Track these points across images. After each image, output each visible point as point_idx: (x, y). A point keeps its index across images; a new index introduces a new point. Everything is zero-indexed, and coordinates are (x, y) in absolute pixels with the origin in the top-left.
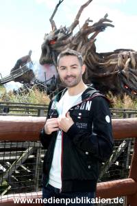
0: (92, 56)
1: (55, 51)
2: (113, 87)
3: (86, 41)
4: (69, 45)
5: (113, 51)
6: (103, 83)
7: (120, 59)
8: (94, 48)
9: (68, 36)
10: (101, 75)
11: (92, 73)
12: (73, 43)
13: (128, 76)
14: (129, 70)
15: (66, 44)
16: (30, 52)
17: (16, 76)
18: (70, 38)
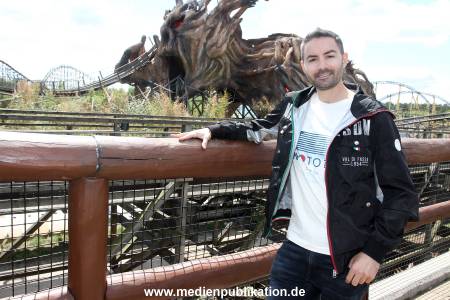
0: (237, 46)
1: (181, 37)
2: (268, 89)
3: (227, 21)
4: (202, 27)
5: (267, 37)
6: (254, 85)
7: (277, 48)
8: (238, 32)
9: (201, 13)
10: (249, 72)
11: (235, 68)
12: (208, 24)
13: (289, 74)
14: (291, 65)
15: (198, 26)
16: (144, 39)
17: (123, 74)
18: (204, 17)
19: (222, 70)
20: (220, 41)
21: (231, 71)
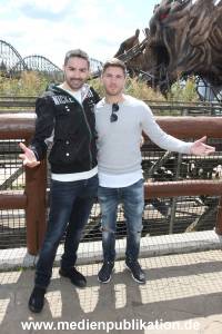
0: (219, 30)
3: (211, 9)
4: (186, 17)
11: (216, 54)
12: (192, 14)
15: (182, 17)
19: (203, 56)
20: (203, 29)
21: (213, 57)
